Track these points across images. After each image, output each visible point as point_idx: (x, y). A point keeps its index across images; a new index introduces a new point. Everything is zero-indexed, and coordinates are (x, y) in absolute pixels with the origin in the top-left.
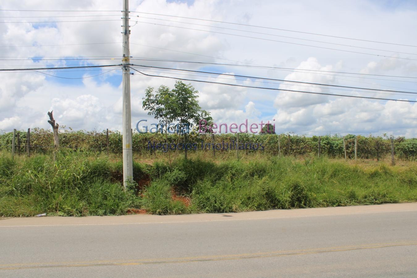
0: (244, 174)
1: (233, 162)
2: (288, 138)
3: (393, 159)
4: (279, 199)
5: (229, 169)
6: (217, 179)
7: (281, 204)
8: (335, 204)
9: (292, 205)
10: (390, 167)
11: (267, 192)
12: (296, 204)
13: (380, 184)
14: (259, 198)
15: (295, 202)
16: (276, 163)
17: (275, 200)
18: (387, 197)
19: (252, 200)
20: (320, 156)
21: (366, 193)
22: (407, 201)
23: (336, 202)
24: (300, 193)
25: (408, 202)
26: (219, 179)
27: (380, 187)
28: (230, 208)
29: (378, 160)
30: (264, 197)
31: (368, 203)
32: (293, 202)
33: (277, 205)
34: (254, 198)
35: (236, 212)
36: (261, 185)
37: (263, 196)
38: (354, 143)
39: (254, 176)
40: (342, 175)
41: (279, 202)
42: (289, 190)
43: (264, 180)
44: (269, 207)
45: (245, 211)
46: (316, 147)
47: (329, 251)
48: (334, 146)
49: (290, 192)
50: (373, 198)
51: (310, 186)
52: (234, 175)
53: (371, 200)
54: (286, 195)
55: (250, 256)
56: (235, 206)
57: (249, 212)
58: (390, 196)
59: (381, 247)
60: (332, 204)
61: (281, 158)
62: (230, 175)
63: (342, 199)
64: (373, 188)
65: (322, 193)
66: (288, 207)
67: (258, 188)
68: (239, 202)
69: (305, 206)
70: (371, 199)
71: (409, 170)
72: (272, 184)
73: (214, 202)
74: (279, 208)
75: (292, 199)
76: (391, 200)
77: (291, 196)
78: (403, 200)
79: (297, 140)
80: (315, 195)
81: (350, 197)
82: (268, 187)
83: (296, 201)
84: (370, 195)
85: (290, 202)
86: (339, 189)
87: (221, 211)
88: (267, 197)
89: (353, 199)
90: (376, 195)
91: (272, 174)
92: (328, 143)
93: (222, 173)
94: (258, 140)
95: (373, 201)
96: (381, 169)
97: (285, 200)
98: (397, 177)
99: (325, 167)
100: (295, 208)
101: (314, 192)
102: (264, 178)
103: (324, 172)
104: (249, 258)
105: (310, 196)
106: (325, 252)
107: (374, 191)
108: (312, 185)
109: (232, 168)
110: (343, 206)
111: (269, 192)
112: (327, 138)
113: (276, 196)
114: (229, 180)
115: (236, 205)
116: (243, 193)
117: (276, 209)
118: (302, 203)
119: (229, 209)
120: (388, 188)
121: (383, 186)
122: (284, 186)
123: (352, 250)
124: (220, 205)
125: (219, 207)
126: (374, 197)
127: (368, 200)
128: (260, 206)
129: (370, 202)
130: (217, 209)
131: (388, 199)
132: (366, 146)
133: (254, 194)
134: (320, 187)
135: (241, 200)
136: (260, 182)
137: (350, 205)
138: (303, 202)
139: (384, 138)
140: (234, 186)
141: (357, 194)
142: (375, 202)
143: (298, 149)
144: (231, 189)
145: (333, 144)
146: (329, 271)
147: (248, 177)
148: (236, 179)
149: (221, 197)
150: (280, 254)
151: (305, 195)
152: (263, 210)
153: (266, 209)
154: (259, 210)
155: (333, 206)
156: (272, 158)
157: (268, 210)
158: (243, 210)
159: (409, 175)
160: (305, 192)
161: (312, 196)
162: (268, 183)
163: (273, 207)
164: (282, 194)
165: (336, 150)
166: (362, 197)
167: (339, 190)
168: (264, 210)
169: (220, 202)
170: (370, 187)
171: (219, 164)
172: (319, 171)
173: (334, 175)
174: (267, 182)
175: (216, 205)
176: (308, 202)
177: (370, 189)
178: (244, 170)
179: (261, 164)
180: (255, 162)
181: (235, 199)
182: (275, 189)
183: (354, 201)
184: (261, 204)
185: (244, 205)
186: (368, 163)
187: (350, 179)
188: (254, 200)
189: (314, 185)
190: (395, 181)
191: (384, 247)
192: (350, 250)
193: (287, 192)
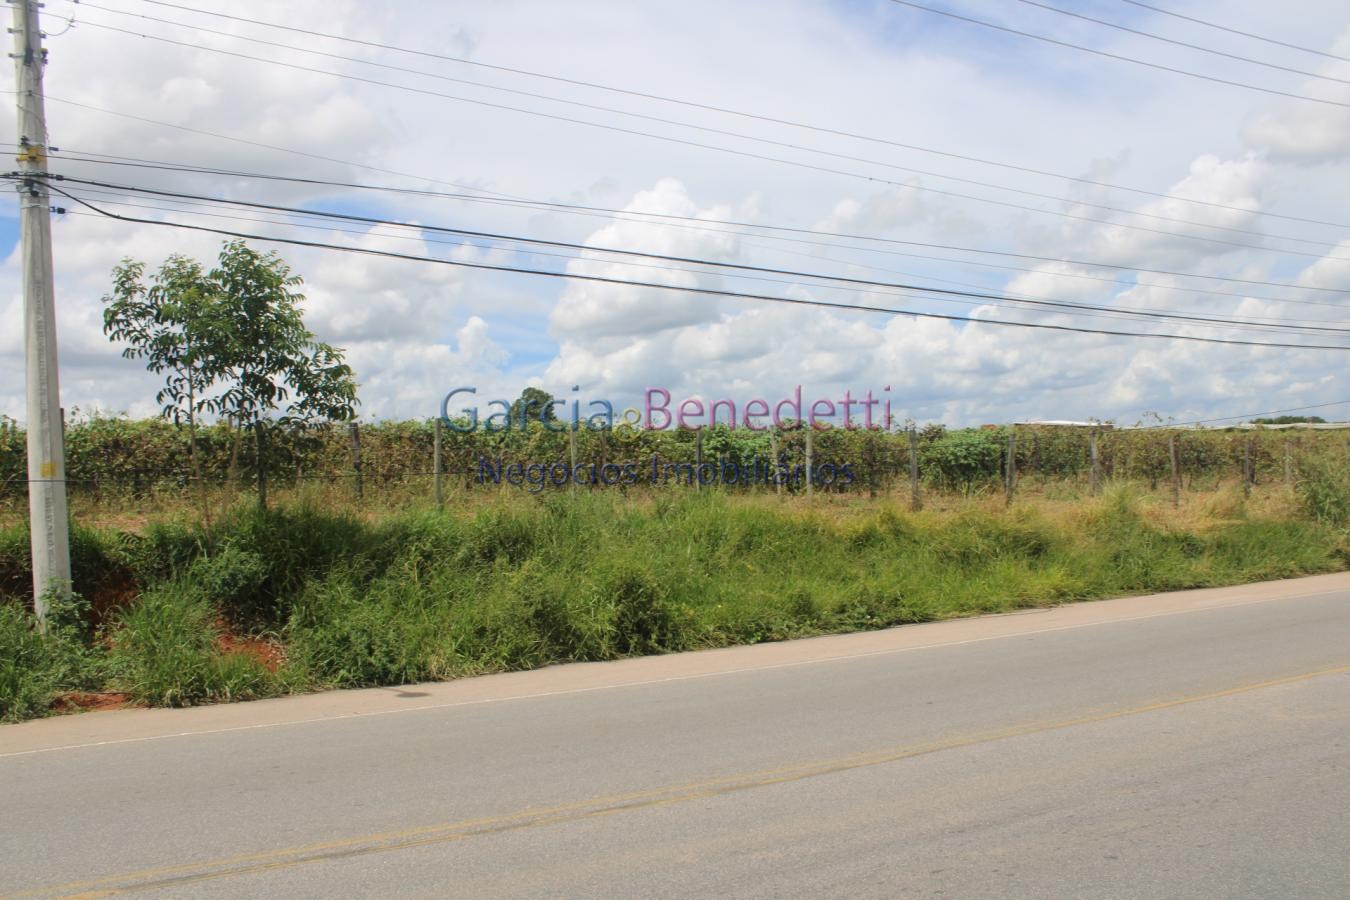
0: (460, 555)
1: (425, 515)
3: (916, 492)
4: (579, 629)
5: (411, 539)
6: (373, 572)
7: (586, 645)
8: (753, 636)
9: (622, 648)
10: (908, 516)
11: (540, 607)
12: (632, 643)
13: (882, 567)
14: (513, 629)
15: (631, 638)
16: (563, 515)
17: (566, 635)
18: (904, 606)
19: (490, 637)
20: (701, 489)
21: (844, 596)
22: (957, 613)
23: (757, 631)
24: (644, 607)
25: (959, 617)
26: (380, 572)
27: (882, 577)
28: (419, 669)
29: (873, 495)
30: (529, 625)
31: (849, 628)
32: (623, 635)
33: (573, 649)
34: (498, 629)
35: (440, 680)
36: (519, 588)
37: (527, 622)
38: (803, 445)
39: (493, 560)
40: (770, 544)
41: (579, 638)
42: (609, 598)
43: (528, 571)
44: (548, 657)
45: (471, 675)
46: (689, 459)
47: (747, 787)
48: (743, 454)
49: (611, 607)
50: (863, 610)
51: (676, 584)
52: (428, 556)
53: (858, 619)
54: (599, 617)
55: (500, 826)
56: (438, 661)
57: (482, 678)
58: (912, 602)
59: (897, 759)
60: (744, 636)
61: (577, 498)
62: (415, 557)
63: (772, 620)
64: (863, 581)
65: (713, 604)
66: (608, 655)
67: (510, 596)
68: (448, 647)
69: (660, 648)
70: (859, 613)
71: (961, 521)
72: (555, 582)
73: (366, 651)
74: (580, 659)
75: (618, 627)
76: (914, 614)
77: (616, 619)
78: (948, 612)
79: (629, 438)
80: (692, 612)
81: (796, 613)
82: (541, 591)
83: (633, 631)
84: (856, 602)
85: (613, 638)
86: (763, 590)
87: (391, 678)
88: (539, 626)
89: (806, 618)
90: (873, 600)
91: (554, 549)
92: (726, 447)
93: (389, 554)
94: (503, 439)
95: (864, 621)
96: (883, 522)
97: (597, 630)
98: (928, 543)
99: (719, 522)
100: (631, 656)
101: (688, 603)
102: (527, 564)
103: (714, 538)
104: (498, 830)
105: (677, 613)
106: (739, 788)
107: (865, 589)
108: (681, 578)
109: (420, 535)
110: (778, 640)
111: (547, 607)
112: (719, 432)
113: (570, 622)
114: (415, 574)
115: (439, 655)
116: (462, 616)
117: (569, 662)
118: (650, 638)
119: (415, 671)
120: (904, 578)
121: (891, 574)
122: (595, 588)
123: (820, 774)
124: (385, 660)
125: (384, 665)
126: (866, 607)
127: (849, 617)
128: (518, 654)
129: (855, 624)
130: (375, 673)
131: (904, 612)
132: (837, 455)
133: (495, 618)
134: (706, 585)
135: (455, 638)
136: (516, 577)
137: (799, 638)
138: (654, 636)
140: (429, 595)
141: (816, 600)
142: (869, 622)
144: (421, 604)
145: (741, 450)
146: (756, 850)
147: (477, 564)
148: (436, 569)
149: (387, 633)
150: (598, 808)
151: (659, 611)
152: (528, 669)
153: (537, 664)
154: (517, 670)
155: (748, 643)
156: (550, 496)
157: (545, 666)
158: (464, 671)
159: (961, 537)
160: (661, 602)
161: (681, 614)
162: (541, 580)
163: (560, 657)
164: (588, 612)
166: (833, 610)
167: (762, 592)
168: (534, 668)
169: (384, 649)
170: (855, 578)
171: (376, 521)
172: (700, 536)
173: (747, 544)
175: (372, 660)
176: (670, 635)
177: (856, 585)
178: (461, 541)
179: (517, 517)
180: (496, 512)
181: (435, 635)
182: (564, 597)
183: (808, 622)
184: (523, 649)
185: (467, 654)
186: (845, 505)
187: (795, 557)
188: (499, 637)
189: (685, 580)
190: (924, 556)
191: (909, 756)
192: (809, 776)
193: (605, 606)
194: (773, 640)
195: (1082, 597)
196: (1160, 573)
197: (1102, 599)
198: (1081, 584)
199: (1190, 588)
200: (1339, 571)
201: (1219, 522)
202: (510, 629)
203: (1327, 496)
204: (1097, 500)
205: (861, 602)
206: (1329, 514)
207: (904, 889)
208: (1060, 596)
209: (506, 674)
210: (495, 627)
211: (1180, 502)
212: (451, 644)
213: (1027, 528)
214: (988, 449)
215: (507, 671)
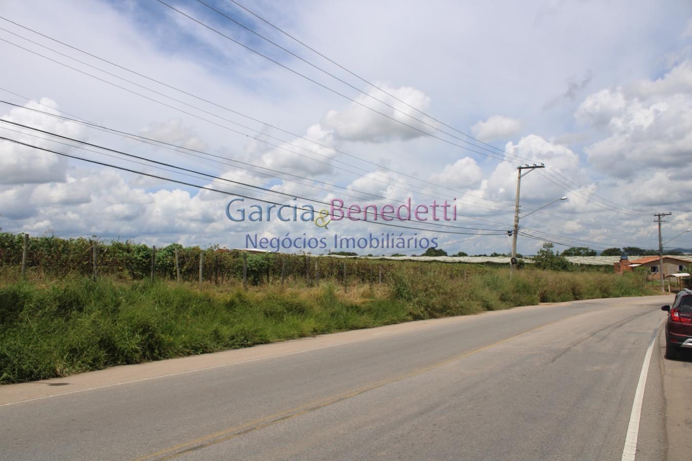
3: (245, 283)
4: (121, 348)
7: (125, 356)
8: (199, 351)
9: (143, 357)
12: (147, 355)
14: (93, 348)
15: (146, 352)
17: (115, 351)
18: (256, 336)
19: (79, 353)
20: (153, 278)
21: (233, 331)
22: (278, 339)
23: (200, 348)
24: (152, 337)
31: (237, 346)
32: (142, 351)
33: (118, 359)
34: (84, 348)
36: (90, 328)
37: (98, 345)
41: (122, 353)
42: (135, 332)
44: (108, 363)
45: (75, 373)
49: (138, 336)
50: (243, 338)
53: (241, 342)
54: (131, 342)
56: (59, 366)
57: (80, 374)
58: (261, 334)
60: (194, 351)
63: (206, 343)
64: (242, 325)
65: (181, 335)
69: (159, 357)
70: (241, 340)
74: (122, 364)
75: (141, 347)
77: (139, 343)
78: (274, 339)
80: (171, 339)
81: (215, 339)
83: (147, 349)
84: (239, 334)
87: (34, 376)
88: (103, 347)
89: (220, 342)
95: (243, 343)
96: (236, 297)
97: (131, 349)
98: (257, 307)
99: (167, 295)
100: (146, 362)
105: (166, 340)
107: (244, 328)
110: (210, 353)
111: (104, 337)
113: (116, 344)
117: (118, 365)
118: (155, 353)
119: (47, 372)
122: (127, 327)
125: (31, 370)
127: (236, 341)
128: (96, 361)
129: (240, 345)
131: (256, 339)
133: (83, 343)
136: (87, 321)
141: (222, 333)
142: (246, 344)
145: (154, 258)
151: (158, 339)
152: (101, 369)
154: (95, 370)
155: (197, 354)
157: (107, 368)
158: (71, 372)
159: (269, 304)
160: (158, 334)
162: (101, 323)
163: (114, 363)
164: (125, 339)
166: (229, 338)
174: (99, 320)
175: (25, 367)
176: (163, 351)
177: (238, 326)
183: (221, 344)
184: (98, 359)
189: (163, 324)
194: (207, 353)
195: (323, 332)
196: (351, 322)
197: (332, 333)
198: (323, 326)
199: (362, 328)
200: (411, 321)
201: (366, 300)
203: (404, 290)
204: (322, 287)
205: (242, 334)
206: (405, 297)
208: (315, 332)
209: (91, 372)
210: (82, 348)
211: (347, 291)
213: (296, 300)
214: (263, 263)
215: (91, 370)
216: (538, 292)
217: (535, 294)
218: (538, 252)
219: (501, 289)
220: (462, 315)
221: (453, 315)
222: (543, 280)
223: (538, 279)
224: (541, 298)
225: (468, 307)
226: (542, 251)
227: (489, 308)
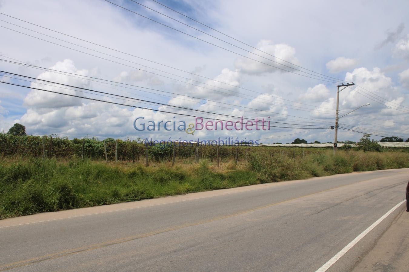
0: (5, 178)
2: (50, 139)
3: (147, 161)
4: (47, 202)
7: (49, 207)
8: (101, 203)
9: (61, 207)
10: (145, 168)
11: (34, 195)
12: (64, 206)
13: (138, 183)
15: (63, 204)
16: (39, 166)
17: (42, 204)
18: (145, 194)
19: (17, 205)
20: (84, 158)
21: (128, 191)
22: (160, 196)
23: (102, 201)
24: (68, 194)
25: (160, 197)
27: (139, 186)
29: (134, 161)
30: (30, 200)
31: (129, 201)
32: (61, 203)
33: (44, 208)
34: (20, 202)
36: (26, 189)
38: (114, 146)
39: (17, 180)
40: (105, 175)
41: (47, 204)
42: (57, 192)
43: (30, 184)
44: (36, 211)
45: (10, 217)
46: (78, 149)
47: (113, 244)
48: (95, 148)
49: (57, 194)
50: (133, 195)
51: (77, 187)
53: (132, 198)
54: (53, 198)
55: (40, 260)
57: (14, 218)
58: (147, 193)
59: (153, 235)
60: (98, 203)
61: (44, 160)
63: (107, 198)
64: (133, 187)
65: (89, 193)
66: (56, 209)
67: (24, 191)
69: (73, 207)
70: (132, 196)
71: (160, 170)
72: (39, 187)
74: (47, 211)
75: (59, 201)
76: (148, 196)
77: (59, 198)
78: (158, 195)
79: (58, 142)
80: (82, 196)
81: (114, 196)
82: (35, 190)
83: (64, 202)
84: (131, 193)
85: (58, 204)
86: (104, 189)
88: (33, 201)
89: (117, 198)
90: (136, 192)
91: (37, 176)
92: (90, 146)
94: (16, 141)
95: (134, 198)
96: (138, 169)
97: (53, 202)
98: (151, 176)
99: (89, 169)
100: (63, 210)
101: (81, 193)
102: (29, 182)
103: (88, 174)
105: (78, 196)
106: (110, 244)
107: (134, 189)
108: (79, 186)
110: (109, 204)
111: (36, 195)
112: (88, 141)
113: (44, 199)
116: (6, 198)
117: (43, 212)
118: (69, 204)
120: (145, 186)
121: (141, 185)
122: (52, 189)
123: (133, 240)
126: (134, 194)
127: (129, 197)
128: (26, 210)
129: (131, 199)
131: (145, 196)
132: (124, 149)
133: (19, 199)
134: (86, 188)
135: (4, 205)
136: (25, 185)
137: (115, 203)
138: (71, 204)
139: (139, 142)
141: (120, 192)
142: (135, 199)
143: (61, 151)
145: (95, 147)
146: (120, 260)
147: (11, 181)
150: (70, 252)
151: (72, 196)
152: (29, 215)
153: (33, 214)
154: (26, 215)
155: (99, 205)
156: (34, 159)
157: (35, 214)
158: (7, 216)
159: (160, 174)
160: (73, 193)
161: (79, 197)
163: (40, 211)
164: (50, 196)
165: (96, 152)
166: (124, 195)
167: (103, 190)
168: (32, 214)
170: (131, 186)
172: (84, 173)
173: (98, 175)
174: (33, 185)
176: (75, 203)
177: (131, 188)
178: (5, 174)
179: (25, 166)
180: (17, 164)
183: (117, 199)
184: (28, 208)
185: (8, 210)
186: (126, 164)
187: (113, 180)
188: (20, 205)
189: (80, 186)
190: (150, 179)
191: (156, 234)
192: (130, 240)
193: (55, 194)
194: (107, 204)
195: (194, 191)
196: (215, 184)
197: (199, 192)
198: (194, 188)
199: (222, 188)
200: (259, 184)
201: (229, 171)
202: (24, 202)
203: (256, 164)
204: (198, 164)
205: (133, 193)
206: (256, 169)
207: (164, 266)
208: (188, 191)
209: (22, 217)
210: (18, 202)
211: (219, 165)
212: (3, 208)
213: (179, 172)
214: (167, 149)
215: (22, 216)
216: (352, 165)
217: (350, 166)
218: (360, 140)
219: (325, 163)
220: (296, 180)
221: (289, 180)
222: (356, 157)
223: (353, 157)
224: (354, 168)
225: (300, 175)
226: (362, 139)
227: (316, 175)
